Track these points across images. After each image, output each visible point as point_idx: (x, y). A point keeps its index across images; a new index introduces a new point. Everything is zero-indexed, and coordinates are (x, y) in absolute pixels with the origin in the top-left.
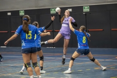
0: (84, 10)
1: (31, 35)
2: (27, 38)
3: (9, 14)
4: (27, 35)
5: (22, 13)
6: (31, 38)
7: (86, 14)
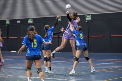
0: (87, 18)
1: (36, 44)
2: (32, 46)
3: (19, 22)
4: (32, 43)
5: (30, 21)
6: (36, 46)
7: (88, 22)
